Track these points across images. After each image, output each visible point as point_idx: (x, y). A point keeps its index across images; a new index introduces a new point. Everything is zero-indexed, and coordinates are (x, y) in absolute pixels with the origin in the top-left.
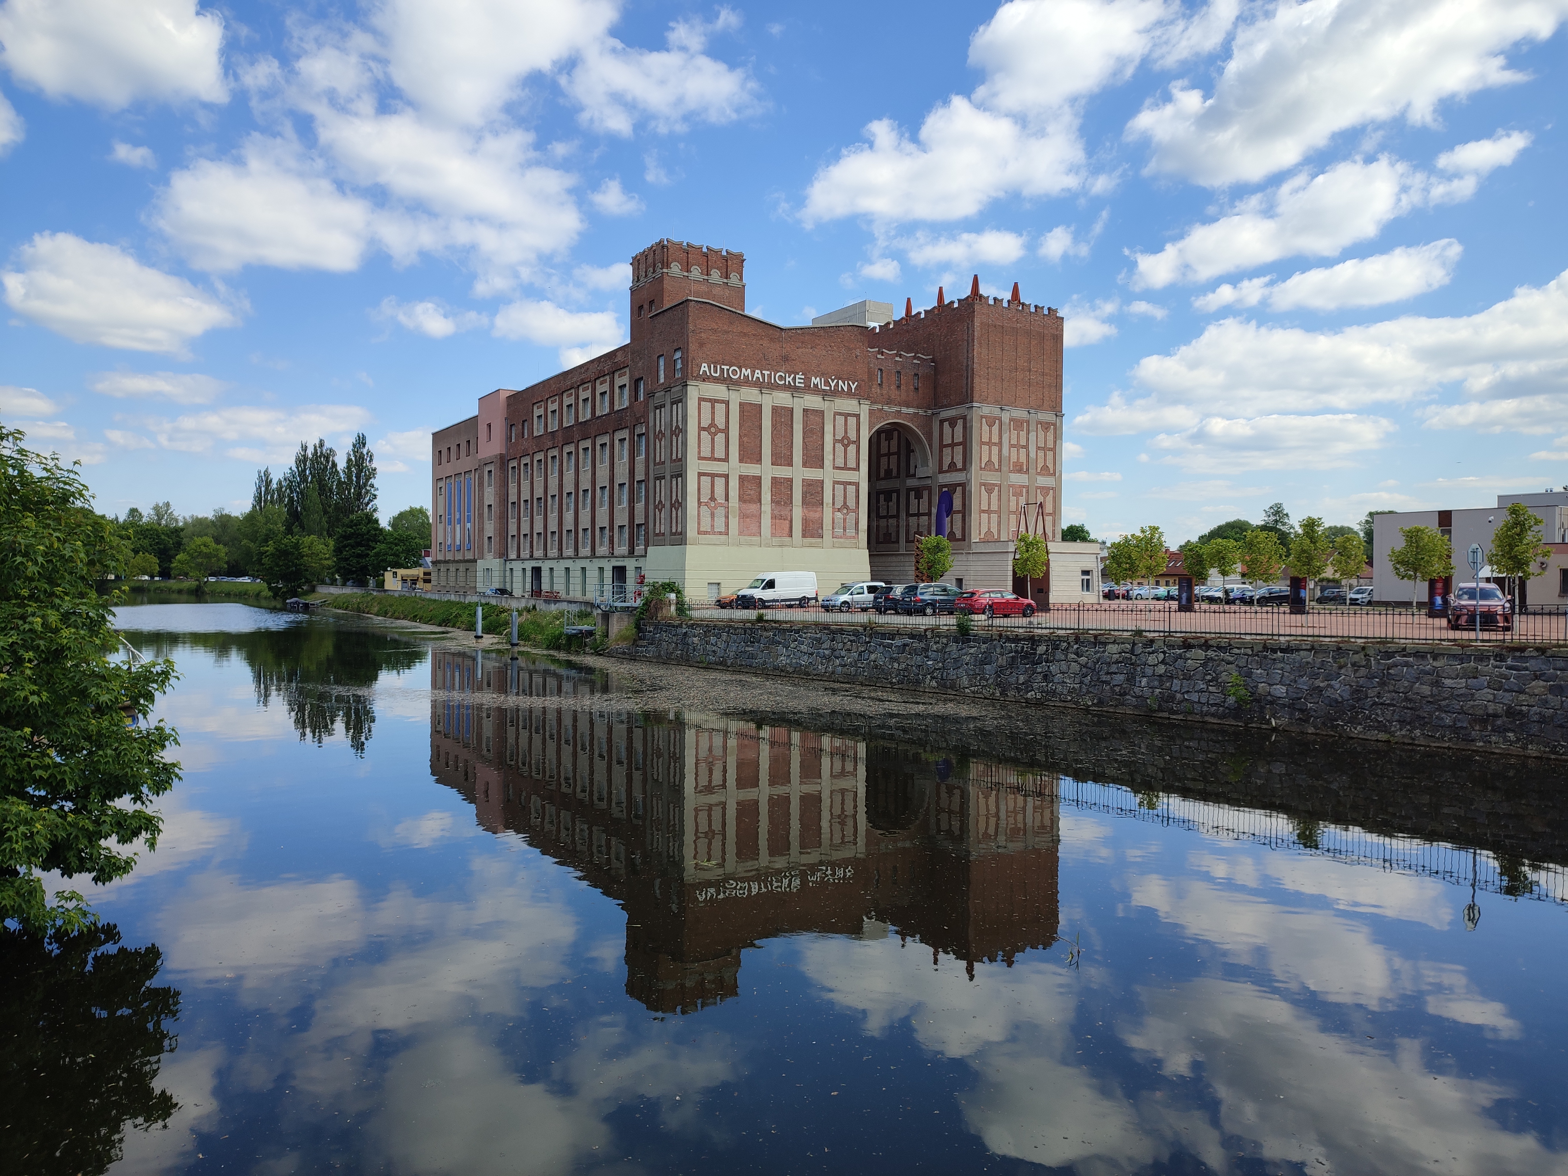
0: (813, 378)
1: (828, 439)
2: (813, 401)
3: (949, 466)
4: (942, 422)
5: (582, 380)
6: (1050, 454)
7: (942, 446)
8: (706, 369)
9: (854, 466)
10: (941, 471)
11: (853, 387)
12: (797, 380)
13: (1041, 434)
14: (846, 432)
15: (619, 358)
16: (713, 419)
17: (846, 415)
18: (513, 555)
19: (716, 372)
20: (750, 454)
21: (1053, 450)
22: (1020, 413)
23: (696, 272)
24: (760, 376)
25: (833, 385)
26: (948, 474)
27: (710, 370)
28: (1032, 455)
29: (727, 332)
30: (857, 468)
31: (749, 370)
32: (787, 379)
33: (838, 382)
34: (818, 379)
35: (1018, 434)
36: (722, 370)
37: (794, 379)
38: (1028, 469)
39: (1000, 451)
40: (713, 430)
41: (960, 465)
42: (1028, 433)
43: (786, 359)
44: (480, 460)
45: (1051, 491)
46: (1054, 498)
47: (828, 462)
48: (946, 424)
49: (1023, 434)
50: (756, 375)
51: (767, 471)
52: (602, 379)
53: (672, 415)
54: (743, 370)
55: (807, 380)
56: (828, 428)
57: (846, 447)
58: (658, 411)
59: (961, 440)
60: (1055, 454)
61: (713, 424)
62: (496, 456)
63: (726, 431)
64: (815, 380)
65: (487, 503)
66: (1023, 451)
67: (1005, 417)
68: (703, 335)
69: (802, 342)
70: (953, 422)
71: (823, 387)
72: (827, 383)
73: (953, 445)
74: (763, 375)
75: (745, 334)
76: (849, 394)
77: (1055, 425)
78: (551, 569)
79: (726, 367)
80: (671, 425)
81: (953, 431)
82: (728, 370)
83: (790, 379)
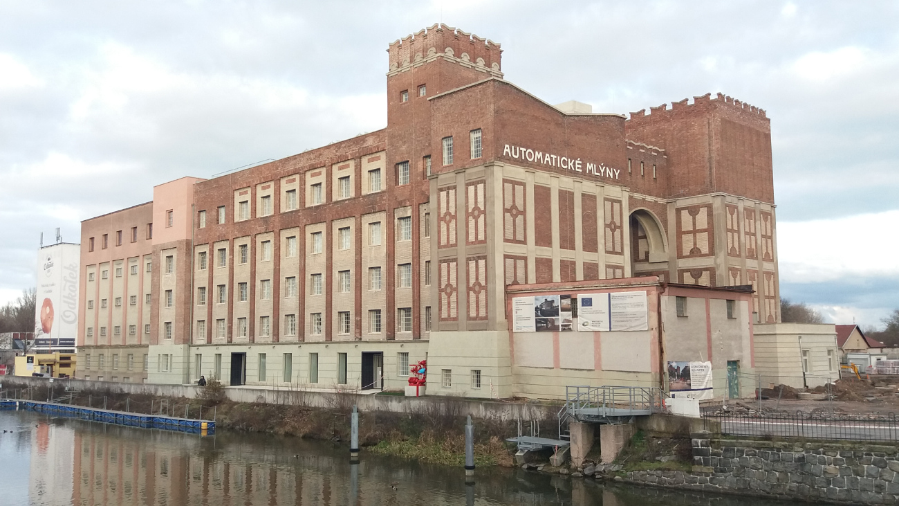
0: (588, 164)
1: (600, 223)
2: (589, 187)
3: (692, 251)
4: (679, 211)
5: (313, 165)
6: (769, 241)
7: (680, 233)
8: (508, 150)
9: (619, 250)
10: (680, 256)
11: (617, 174)
12: (577, 166)
13: (763, 222)
14: (613, 218)
15: (370, 142)
16: (514, 201)
17: (613, 201)
18: (200, 339)
19: (516, 154)
20: (543, 238)
21: (771, 237)
22: (750, 204)
23: (465, 58)
24: (549, 159)
25: (602, 171)
26: (691, 259)
27: (511, 151)
28: (759, 242)
29: (523, 115)
30: (621, 253)
31: (541, 153)
32: (569, 164)
33: (606, 169)
34: (592, 165)
35: (750, 222)
36: (521, 152)
37: (574, 164)
38: (757, 256)
39: (739, 238)
40: (514, 212)
41: (705, 250)
42: (755, 222)
43: (568, 144)
44: (154, 246)
45: (772, 276)
46: (774, 282)
47: (601, 247)
48: (685, 214)
49: (752, 222)
50: (546, 159)
51: (556, 253)
52: (341, 164)
53: (467, 197)
54: (537, 153)
55: (584, 165)
56: (600, 213)
57: (613, 231)
58: (443, 194)
59: (706, 227)
60: (772, 241)
61: (514, 207)
62: (180, 242)
63: (524, 213)
64: (590, 166)
65: (164, 288)
66: (753, 238)
67: (741, 206)
68: (505, 116)
69: (579, 129)
70: (693, 211)
71: (596, 174)
72: (598, 170)
73: (695, 232)
74: (551, 159)
75: (537, 118)
76: (614, 182)
77: (770, 215)
78: (263, 356)
79: (523, 150)
80: (467, 207)
81: (694, 219)
82: (525, 152)
83: (571, 164)
